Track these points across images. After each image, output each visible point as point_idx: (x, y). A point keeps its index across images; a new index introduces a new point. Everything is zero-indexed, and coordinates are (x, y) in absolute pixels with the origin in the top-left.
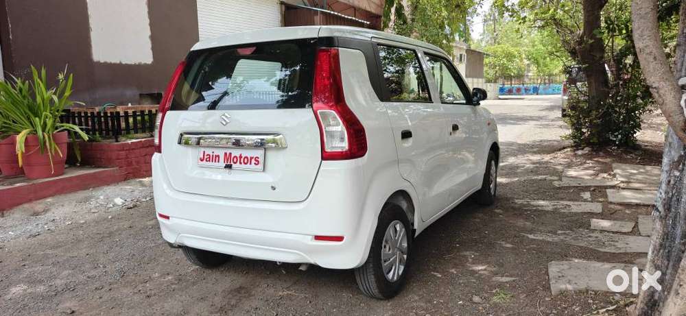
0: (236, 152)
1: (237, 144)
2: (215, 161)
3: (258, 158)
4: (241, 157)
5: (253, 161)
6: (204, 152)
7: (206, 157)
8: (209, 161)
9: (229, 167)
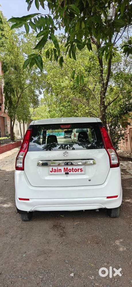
0: (70, 167)
1: (67, 164)
2: (59, 172)
3: (82, 169)
4: (73, 169)
5: (79, 170)
6: (52, 168)
7: (53, 170)
8: (56, 172)
9: (67, 174)
